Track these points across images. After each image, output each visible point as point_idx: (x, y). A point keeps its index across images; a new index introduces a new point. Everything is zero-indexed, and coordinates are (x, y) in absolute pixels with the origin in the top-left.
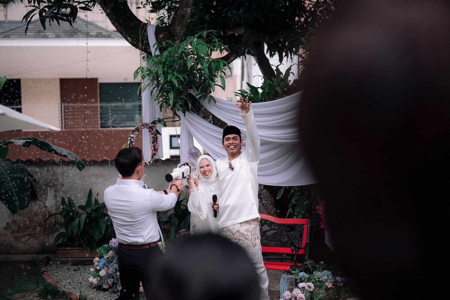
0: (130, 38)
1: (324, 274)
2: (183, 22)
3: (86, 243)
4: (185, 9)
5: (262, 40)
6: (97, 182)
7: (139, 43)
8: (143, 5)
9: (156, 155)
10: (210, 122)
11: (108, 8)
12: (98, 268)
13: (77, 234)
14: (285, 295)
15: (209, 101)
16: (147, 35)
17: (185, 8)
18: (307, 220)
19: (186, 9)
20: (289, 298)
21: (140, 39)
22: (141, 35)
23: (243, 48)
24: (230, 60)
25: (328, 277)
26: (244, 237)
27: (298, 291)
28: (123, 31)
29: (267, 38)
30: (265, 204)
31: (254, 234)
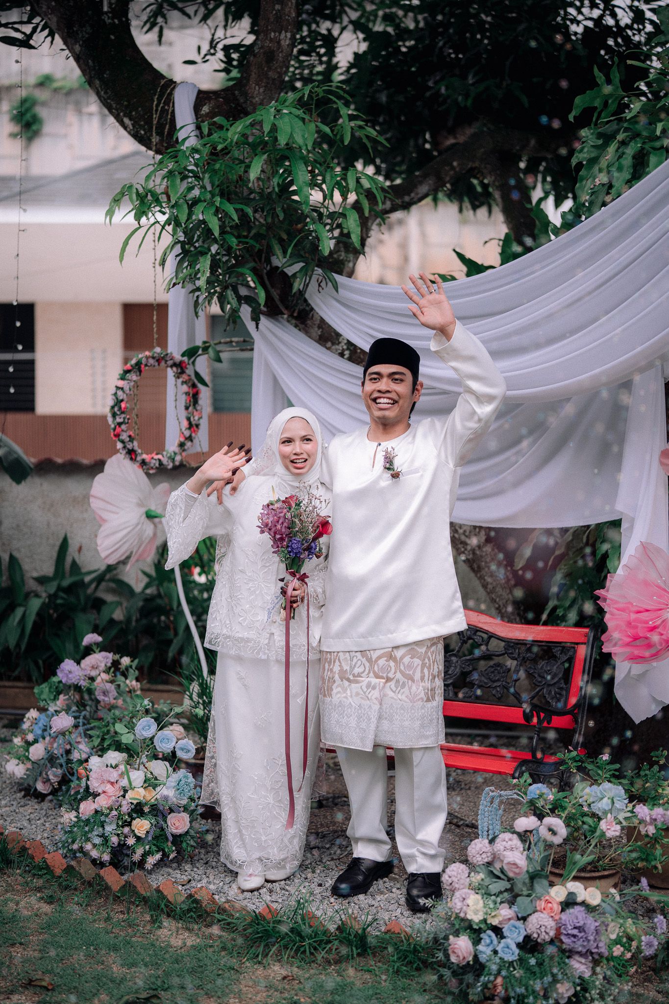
0: (131, 120)
1: (599, 794)
2: (270, 73)
3: (42, 670)
4: (273, 34)
5: (518, 148)
6: (84, 520)
7: (152, 135)
8: (202, 54)
9: (192, 441)
10: (342, 355)
11: (76, 42)
12: (30, 737)
13: (18, 645)
14: (473, 851)
15: (319, 285)
16: (173, 112)
17: (275, 32)
18: (587, 630)
19: (277, 34)
20: (486, 860)
21: (155, 122)
22: (157, 110)
23: (455, 164)
24: (417, 194)
25: (613, 803)
26: (401, 672)
27: (510, 843)
28: (112, 100)
29: (533, 142)
30: (490, 586)
31: (430, 665)
